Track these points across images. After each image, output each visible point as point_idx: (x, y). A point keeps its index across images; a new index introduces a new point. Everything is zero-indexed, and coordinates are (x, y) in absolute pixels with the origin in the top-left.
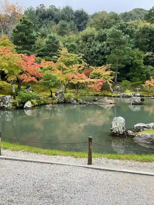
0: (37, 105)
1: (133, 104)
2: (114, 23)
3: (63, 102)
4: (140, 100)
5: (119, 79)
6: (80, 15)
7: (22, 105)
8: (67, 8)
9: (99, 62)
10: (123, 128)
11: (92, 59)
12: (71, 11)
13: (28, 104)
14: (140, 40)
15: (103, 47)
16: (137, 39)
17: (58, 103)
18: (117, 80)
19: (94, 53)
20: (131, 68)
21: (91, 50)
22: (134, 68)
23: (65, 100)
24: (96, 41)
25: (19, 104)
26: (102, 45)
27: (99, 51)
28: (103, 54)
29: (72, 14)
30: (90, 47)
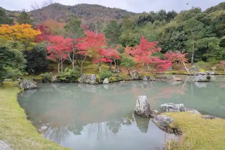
0: (115, 81)
1: (198, 81)
2: (193, 16)
3: (138, 79)
4: (205, 78)
5: (196, 60)
6: (171, 15)
7: (102, 81)
8: (162, 11)
9: (178, 47)
10: (144, 108)
11: (172, 45)
12: (165, 13)
13: (106, 81)
14: (217, 26)
15: (182, 35)
16: (214, 26)
17: (134, 80)
18: (194, 60)
19: (174, 41)
20: (208, 51)
21: (172, 38)
22: (210, 50)
23: (139, 77)
24: (176, 31)
25: (101, 80)
26: (181, 34)
27: (178, 39)
28: (181, 41)
29: (165, 15)
30: (171, 36)
